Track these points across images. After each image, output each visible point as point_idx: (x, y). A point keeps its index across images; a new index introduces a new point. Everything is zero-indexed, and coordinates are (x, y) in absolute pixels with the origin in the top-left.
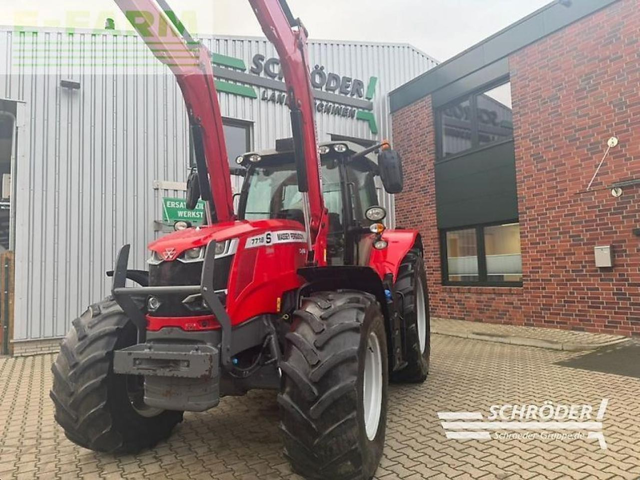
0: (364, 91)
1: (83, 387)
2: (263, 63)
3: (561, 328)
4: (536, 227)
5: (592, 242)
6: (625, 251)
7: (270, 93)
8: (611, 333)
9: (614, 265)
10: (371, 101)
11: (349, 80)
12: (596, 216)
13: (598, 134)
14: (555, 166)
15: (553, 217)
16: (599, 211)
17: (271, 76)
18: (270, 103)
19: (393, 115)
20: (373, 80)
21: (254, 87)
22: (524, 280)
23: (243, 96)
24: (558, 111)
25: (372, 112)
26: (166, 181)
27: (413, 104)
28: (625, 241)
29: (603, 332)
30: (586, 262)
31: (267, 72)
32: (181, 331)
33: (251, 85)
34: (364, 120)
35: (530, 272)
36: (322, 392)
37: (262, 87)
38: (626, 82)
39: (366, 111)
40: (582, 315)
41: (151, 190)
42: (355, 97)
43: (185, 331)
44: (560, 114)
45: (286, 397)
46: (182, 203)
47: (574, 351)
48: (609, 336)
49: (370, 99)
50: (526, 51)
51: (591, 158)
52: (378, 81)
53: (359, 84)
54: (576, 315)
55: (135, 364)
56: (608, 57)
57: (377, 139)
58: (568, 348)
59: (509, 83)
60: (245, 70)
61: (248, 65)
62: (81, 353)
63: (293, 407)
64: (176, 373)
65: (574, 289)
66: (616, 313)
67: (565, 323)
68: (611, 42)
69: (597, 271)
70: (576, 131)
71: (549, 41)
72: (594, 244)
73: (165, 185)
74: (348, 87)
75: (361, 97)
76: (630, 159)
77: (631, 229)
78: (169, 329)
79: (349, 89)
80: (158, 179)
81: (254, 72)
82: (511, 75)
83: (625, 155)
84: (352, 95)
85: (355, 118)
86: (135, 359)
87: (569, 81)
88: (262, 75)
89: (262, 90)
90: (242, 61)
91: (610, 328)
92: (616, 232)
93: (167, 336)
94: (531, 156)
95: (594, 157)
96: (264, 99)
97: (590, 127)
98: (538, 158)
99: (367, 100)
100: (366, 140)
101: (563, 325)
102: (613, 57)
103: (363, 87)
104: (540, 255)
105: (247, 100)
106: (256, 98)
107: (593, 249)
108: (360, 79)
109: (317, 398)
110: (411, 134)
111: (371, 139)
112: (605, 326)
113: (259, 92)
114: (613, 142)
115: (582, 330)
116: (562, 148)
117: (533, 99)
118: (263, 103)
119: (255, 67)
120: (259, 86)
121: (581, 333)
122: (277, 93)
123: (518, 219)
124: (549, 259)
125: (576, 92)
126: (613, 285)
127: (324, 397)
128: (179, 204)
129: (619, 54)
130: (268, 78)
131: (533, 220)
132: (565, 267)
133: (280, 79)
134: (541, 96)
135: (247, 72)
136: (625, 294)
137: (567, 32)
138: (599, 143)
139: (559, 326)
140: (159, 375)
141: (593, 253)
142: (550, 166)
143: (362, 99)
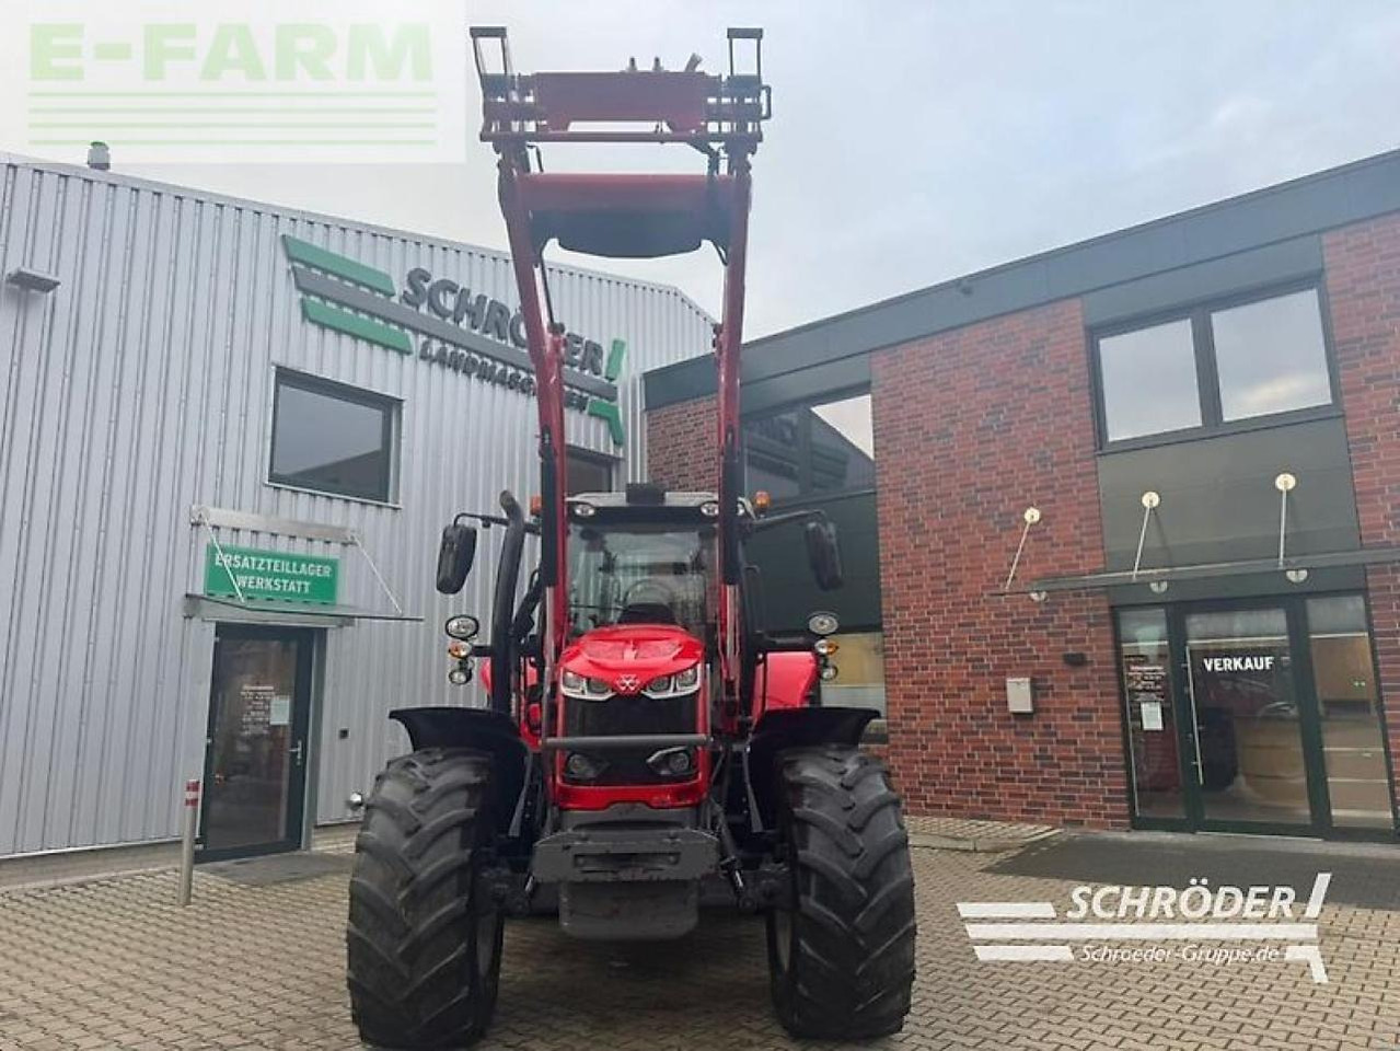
0: (604, 364)
1: (433, 918)
2: (427, 286)
3: (953, 815)
4: (911, 641)
5: (1001, 672)
6: (1052, 687)
7: (436, 346)
8: (1032, 821)
9: (1036, 709)
10: (614, 383)
11: (578, 340)
12: (1007, 629)
13: (1010, 500)
14: (945, 543)
15: (940, 627)
16: (1013, 622)
17: (440, 315)
18: (435, 366)
19: (649, 415)
20: (618, 346)
21: (407, 331)
22: (893, 732)
23: (386, 347)
24: (948, 456)
25: (613, 404)
26: (217, 510)
27: (690, 402)
28: (1050, 672)
29: (1022, 820)
30: (992, 703)
31: (433, 306)
32: (648, 809)
33: (402, 326)
34: (601, 417)
35: (902, 718)
36: (872, 894)
37: (424, 333)
38: (1052, 427)
39: (606, 402)
40: (986, 791)
41: (185, 526)
42: (586, 372)
43: (652, 807)
44: (953, 461)
45: (812, 903)
46: (246, 559)
47: (996, 851)
48: (1032, 827)
49: (611, 380)
50: (900, 350)
51: (1000, 537)
52: (626, 348)
53: (596, 349)
54: (978, 794)
55: (576, 865)
56: (1027, 385)
57: (621, 455)
58: (986, 848)
59: (869, 397)
60: (393, 295)
61: (400, 287)
62: (419, 857)
63: (829, 918)
64: (655, 875)
65: (974, 749)
66: (1039, 788)
67: (961, 808)
68: (1031, 364)
69: (1009, 719)
70: (978, 491)
71: (938, 344)
72: (1005, 674)
73: (215, 515)
74: (575, 354)
75: (596, 374)
76: (1058, 545)
77: (1061, 653)
78: (627, 805)
79: (577, 357)
80: (200, 503)
81: (408, 302)
82: (873, 384)
83: (1050, 538)
84: (583, 369)
85: (586, 412)
86: (576, 856)
87: (966, 412)
88: (423, 309)
89: (422, 339)
90: (387, 278)
91: (1030, 814)
92: (1038, 657)
93: (626, 817)
94: (905, 521)
95: (1004, 534)
96: (423, 357)
97: (999, 488)
98: (915, 526)
99: (606, 381)
100: (603, 455)
101: (955, 810)
102: (1032, 386)
103: (601, 357)
104: (919, 690)
105: (393, 355)
106: (409, 353)
107: (1005, 682)
108: (596, 340)
109: (867, 902)
110: (687, 454)
111: (612, 453)
112: (1023, 811)
113: (417, 342)
114: (1033, 515)
115: (988, 818)
116: (955, 514)
117: (910, 430)
118: (423, 365)
119: (411, 292)
120: (416, 331)
121: (990, 824)
122: (450, 349)
123: (881, 624)
124: (933, 696)
125: (978, 429)
126: (1035, 742)
127: (875, 900)
128: (241, 561)
129: (1042, 384)
130: (435, 316)
131: (909, 628)
132: (959, 711)
133: (457, 321)
134: (922, 428)
135: (395, 300)
136: (1052, 758)
137: (966, 335)
138: (1013, 513)
139: (950, 812)
140: (624, 879)
141: (1005, 689)
142: (936, 542)
143: (598, 377)
